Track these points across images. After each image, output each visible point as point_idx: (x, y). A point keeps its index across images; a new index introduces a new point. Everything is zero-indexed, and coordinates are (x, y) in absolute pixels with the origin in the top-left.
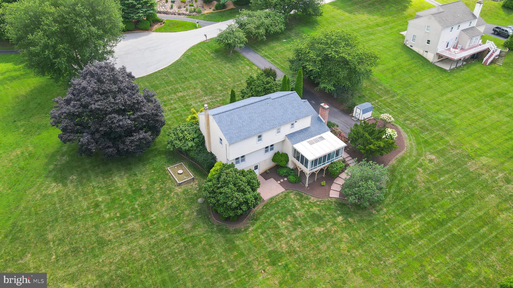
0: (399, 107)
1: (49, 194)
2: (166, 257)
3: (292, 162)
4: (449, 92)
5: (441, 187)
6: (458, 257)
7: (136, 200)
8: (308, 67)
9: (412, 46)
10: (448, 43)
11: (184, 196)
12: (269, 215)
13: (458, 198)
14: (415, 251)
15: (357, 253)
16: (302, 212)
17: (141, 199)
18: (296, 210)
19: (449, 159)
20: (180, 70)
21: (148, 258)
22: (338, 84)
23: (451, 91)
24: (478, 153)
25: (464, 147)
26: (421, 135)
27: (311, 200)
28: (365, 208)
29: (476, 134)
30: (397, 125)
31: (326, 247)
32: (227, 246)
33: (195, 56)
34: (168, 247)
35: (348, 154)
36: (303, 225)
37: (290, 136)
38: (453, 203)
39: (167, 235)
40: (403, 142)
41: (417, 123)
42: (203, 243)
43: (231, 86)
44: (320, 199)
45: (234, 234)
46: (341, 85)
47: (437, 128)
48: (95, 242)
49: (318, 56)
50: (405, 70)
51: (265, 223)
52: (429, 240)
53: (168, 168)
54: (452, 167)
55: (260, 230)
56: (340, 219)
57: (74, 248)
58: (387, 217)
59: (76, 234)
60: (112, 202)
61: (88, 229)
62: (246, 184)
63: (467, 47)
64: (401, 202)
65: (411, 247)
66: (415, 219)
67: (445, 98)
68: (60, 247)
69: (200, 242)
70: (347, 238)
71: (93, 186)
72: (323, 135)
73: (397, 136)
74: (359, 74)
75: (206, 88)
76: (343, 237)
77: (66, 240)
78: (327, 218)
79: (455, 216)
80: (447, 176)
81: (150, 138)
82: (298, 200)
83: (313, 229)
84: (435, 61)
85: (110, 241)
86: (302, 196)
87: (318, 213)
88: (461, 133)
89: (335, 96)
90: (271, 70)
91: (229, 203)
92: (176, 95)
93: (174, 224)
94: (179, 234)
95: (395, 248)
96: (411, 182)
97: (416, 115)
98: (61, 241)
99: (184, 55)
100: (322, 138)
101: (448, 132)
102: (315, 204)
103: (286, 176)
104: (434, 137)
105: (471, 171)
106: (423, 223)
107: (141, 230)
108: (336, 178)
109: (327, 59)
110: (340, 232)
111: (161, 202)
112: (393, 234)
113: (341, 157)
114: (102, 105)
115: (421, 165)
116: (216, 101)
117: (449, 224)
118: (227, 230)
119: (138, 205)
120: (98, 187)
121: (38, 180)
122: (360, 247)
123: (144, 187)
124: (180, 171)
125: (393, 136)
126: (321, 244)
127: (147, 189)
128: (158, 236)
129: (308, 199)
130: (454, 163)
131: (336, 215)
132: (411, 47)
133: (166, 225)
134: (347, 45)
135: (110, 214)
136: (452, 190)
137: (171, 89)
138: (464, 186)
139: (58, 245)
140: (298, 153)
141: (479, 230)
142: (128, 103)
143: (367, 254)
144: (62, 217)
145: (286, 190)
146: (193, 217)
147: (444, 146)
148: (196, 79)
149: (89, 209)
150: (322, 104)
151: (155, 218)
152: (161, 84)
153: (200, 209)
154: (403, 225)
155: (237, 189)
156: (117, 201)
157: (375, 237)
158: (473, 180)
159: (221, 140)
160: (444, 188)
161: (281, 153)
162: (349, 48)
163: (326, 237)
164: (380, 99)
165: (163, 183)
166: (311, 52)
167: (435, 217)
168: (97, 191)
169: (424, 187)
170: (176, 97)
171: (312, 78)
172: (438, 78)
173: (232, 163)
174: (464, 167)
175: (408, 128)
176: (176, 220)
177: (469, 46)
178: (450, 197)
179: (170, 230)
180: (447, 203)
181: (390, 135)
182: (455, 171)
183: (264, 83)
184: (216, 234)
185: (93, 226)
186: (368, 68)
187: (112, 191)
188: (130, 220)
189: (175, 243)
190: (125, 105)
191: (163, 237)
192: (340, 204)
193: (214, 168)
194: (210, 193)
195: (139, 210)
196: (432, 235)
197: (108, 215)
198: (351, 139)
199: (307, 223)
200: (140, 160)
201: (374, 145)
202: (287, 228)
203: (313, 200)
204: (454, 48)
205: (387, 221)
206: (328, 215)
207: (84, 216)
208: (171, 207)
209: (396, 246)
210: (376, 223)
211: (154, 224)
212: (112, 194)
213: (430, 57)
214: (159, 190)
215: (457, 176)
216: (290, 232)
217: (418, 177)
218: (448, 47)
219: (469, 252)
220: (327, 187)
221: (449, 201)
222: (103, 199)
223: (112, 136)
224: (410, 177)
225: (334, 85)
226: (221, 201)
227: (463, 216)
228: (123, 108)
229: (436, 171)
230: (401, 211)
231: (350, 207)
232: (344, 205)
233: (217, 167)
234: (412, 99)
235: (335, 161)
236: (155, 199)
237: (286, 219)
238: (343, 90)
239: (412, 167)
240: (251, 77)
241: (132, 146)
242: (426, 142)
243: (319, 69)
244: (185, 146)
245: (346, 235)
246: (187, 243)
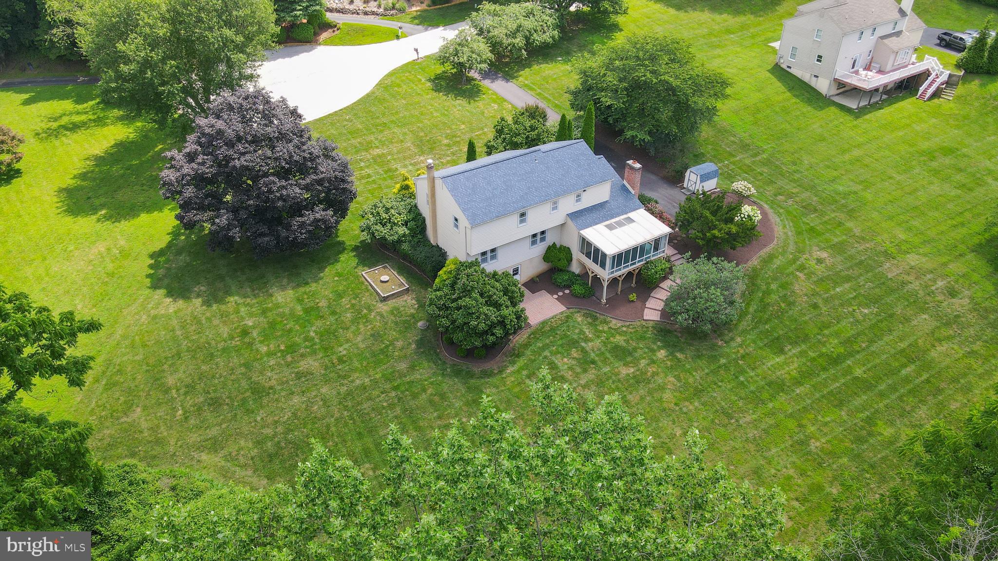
0: (766, 173)
1: (162, 315)
2: (368, 414)
3: (579, 261)
4: (855, 147)
5: (837, 302)
6: (862, 412)
7: (312, 325)
8: (603, 99)
9: (789, 67)
10: (855, 62)
11: (394, 318)
12: (539, 348)
13: (864, 320)
14: (789, 404)
15: (691, 407)
16: (597, 343)
17: (319, 323)
18: (587, 340)
19: (852, 257)
20: (373, 110)
21: (337, 415)
22: (658, 130)
23: (858, 146)
24: (903, 248)
25: (879, 239)
26: (804, 220)
27: (611, 325)
28: (704, 336)
29: (901, 216)
30: (762, 203)
31: (638, 397)
32: (470, 397)
33: (399, 86)
34: (369, 399)
35: (675, 248)
36: (600, 363)
37: (574, 216)
38: (857, 329)
39: (367, 380)
40: (772, 231)
41: (798, 199)
42: (429, 392)
43: (467, 138)
44: (628, 323)
45: (482, 378)
46: (662, 133)
47: (833, 207)
48: (248, 390)
49: (621, 80)
50: (777, 109)
51: (534, 361)
52: (813, 386)
53: (363, 273)
54: (857, 271)
55: (525, 373)
56: (662, 354)
57: (212, 399)
58: (742, 351)
59: (213, 377)
60: (270, 327)
61: (233, 369)
62: (502, 293)
63: (889, 68)
64: (766, 327)
65: (782, 397)
66: (790, 354)
67: (847, 157)
68: (188, 398)
69: (424, 390)
70: (674, 385)
71: (236, 303)
72: (632, 215)
73: (760, 217)
74: (695, 112)
75: (421, 141)
76: (666, 381)
77: (198, 387)
78: (640, 352)
79: (859, 349)
80: (847, 286)
81: (332, 220)
82: (590, 324)
83: (616, 370)
84: (831, 94)
85: (272, 389)
86: (595, 319)
87: (624, 344)
88: (875, 215)
89: (652, 152)
90: (537, 107)
91: (474, 323)
92: (370, 154)
93: (378, 363)
94: (388, 379)
95: (756, 400)
96: (785, 296)
97: (795, 185)
98: (190, 389)
99: (379, 84)
100: (630, 220)
101: (851, 213)
102: (617, 331)
103: (568, 287)
104: (826, 222)
105: (889, 277)
106: (804, 360)
107: (323, 372)
108: (655, 288)
109: (636, 88)
110: (662, 375)
111: (353, 328)
112: (752, 377)
113: (663, 252)
114: (252, 161)
115: (802, 268)
116: (440, 164)
117: (849, 362)
118: (469, 371)
119: (315, 331)
120: (244, 303)
121: (140, 292)
122: (695, 398)
123: (323, 304)
124: (385, 278)
125: (754, 218)
126: (631, 393)
127: (329, 307)
128: (353, 381)
129: (605, 322)
130: (861, 265)
131: (655, 347)
132: (788, 69)
133: (365, 364)
134: (673, 61)
135: (268, 346)
136: (855, 308)
137: (360, 143)
138: (875, 301)
139: (186, 393)
140: (589, 244)
141: (899, 371)
142: (296, 158)
143: (707, 408)
144: (188, 351)
145: (568, 308)
146: (409, 352)
147: (844, 237)
148: (405, 125)
149: (232, 338)
150: (630, 162)
151: (345, 353)
152: (340, 134)
153: (421, 339)
154: (769, 364)
155: (486, 302)
156: (278, 327)
157: (722, 381)
158: (893, 291)
159: (456, 220)
160: (842, 305)
161: (558, 246)
162: (677, 65)
163: (638, 382)
164: (732, 160)
165: (356, 296)
166: (609, 73)
167: (824, 350)
168: (243, 309)
169: (806, 302)
170: (369, 157)
171: (611, 122)
172: (836, 122)
173: (477, 259)
174: (877, 271)
175: (782, 208)
176: (382, 357)
177: (893, 66)
178: (852, 320)
179: (371, 373)
180: (846, 328)
181: (749, 216)
182: (862, 278)
183: (526, 129)
184: (450, 378)
185: (241, 366)
186: (710, 102)
187: (270, 310)
188: (302, 356)
189: (382, 393)
190: (290, 161)
191: (361, 382)
192: (662, 331)
193: (444, 269)
194: (440, 309)
195: (317, 341)
196: (819, 379)
197: (265, 349)
198: (680, 223)
199: (605, 361)
200: (313, 261)
201: (720, 231)
202: (571, 368)
203: (615, 323)
204: (865, 69)
205: (743, 357)
206: (642, 349)
207: (224, 350)
208: (373, 335)
209: (757, 396)
210: (723, 361)
211: (344, 362)
212: (269, 314)
213: (823, 86)
214: (349, 309)
215: (864, 285)
216: (577, 375)
217: (796, 287)
218: (855, 68)
219: (881, 405)
220: (639, 304)
221: (849, 325)
222: (254, 322)
223: (269, 215)
224: (783, 286)
225: (650, 133)
226: (460, 321)
227: (872, 349)
228: (287, 166)
229: (828, 278)
230: (766, 341)
231: (680, 335)
232: (669, 331)
233: (450, 266)
234: (789, 159)
235: (652, 259)
236: (343, 322)
237: (569, 354)
238: (665, 141)
239: (787, 271)
240: (503, 119)
241: (301, 234)
242: (812, 229)
243: (623, 103)
244: (393, 235)
245: (672, 379)
246: (402, 392)
